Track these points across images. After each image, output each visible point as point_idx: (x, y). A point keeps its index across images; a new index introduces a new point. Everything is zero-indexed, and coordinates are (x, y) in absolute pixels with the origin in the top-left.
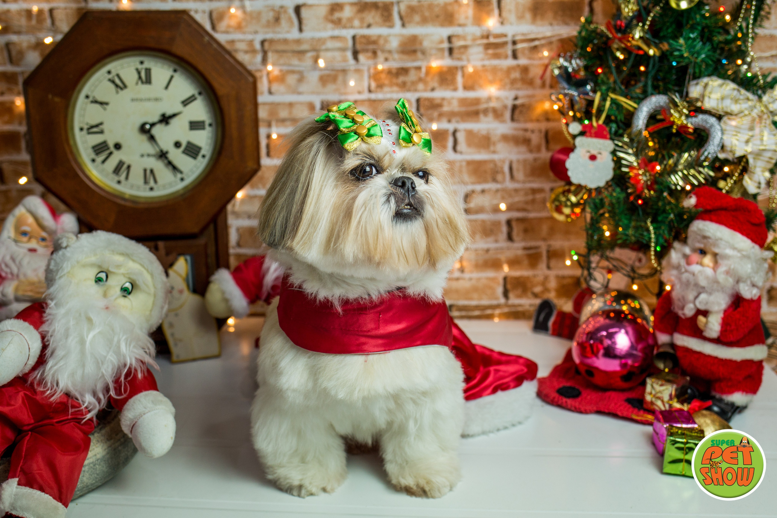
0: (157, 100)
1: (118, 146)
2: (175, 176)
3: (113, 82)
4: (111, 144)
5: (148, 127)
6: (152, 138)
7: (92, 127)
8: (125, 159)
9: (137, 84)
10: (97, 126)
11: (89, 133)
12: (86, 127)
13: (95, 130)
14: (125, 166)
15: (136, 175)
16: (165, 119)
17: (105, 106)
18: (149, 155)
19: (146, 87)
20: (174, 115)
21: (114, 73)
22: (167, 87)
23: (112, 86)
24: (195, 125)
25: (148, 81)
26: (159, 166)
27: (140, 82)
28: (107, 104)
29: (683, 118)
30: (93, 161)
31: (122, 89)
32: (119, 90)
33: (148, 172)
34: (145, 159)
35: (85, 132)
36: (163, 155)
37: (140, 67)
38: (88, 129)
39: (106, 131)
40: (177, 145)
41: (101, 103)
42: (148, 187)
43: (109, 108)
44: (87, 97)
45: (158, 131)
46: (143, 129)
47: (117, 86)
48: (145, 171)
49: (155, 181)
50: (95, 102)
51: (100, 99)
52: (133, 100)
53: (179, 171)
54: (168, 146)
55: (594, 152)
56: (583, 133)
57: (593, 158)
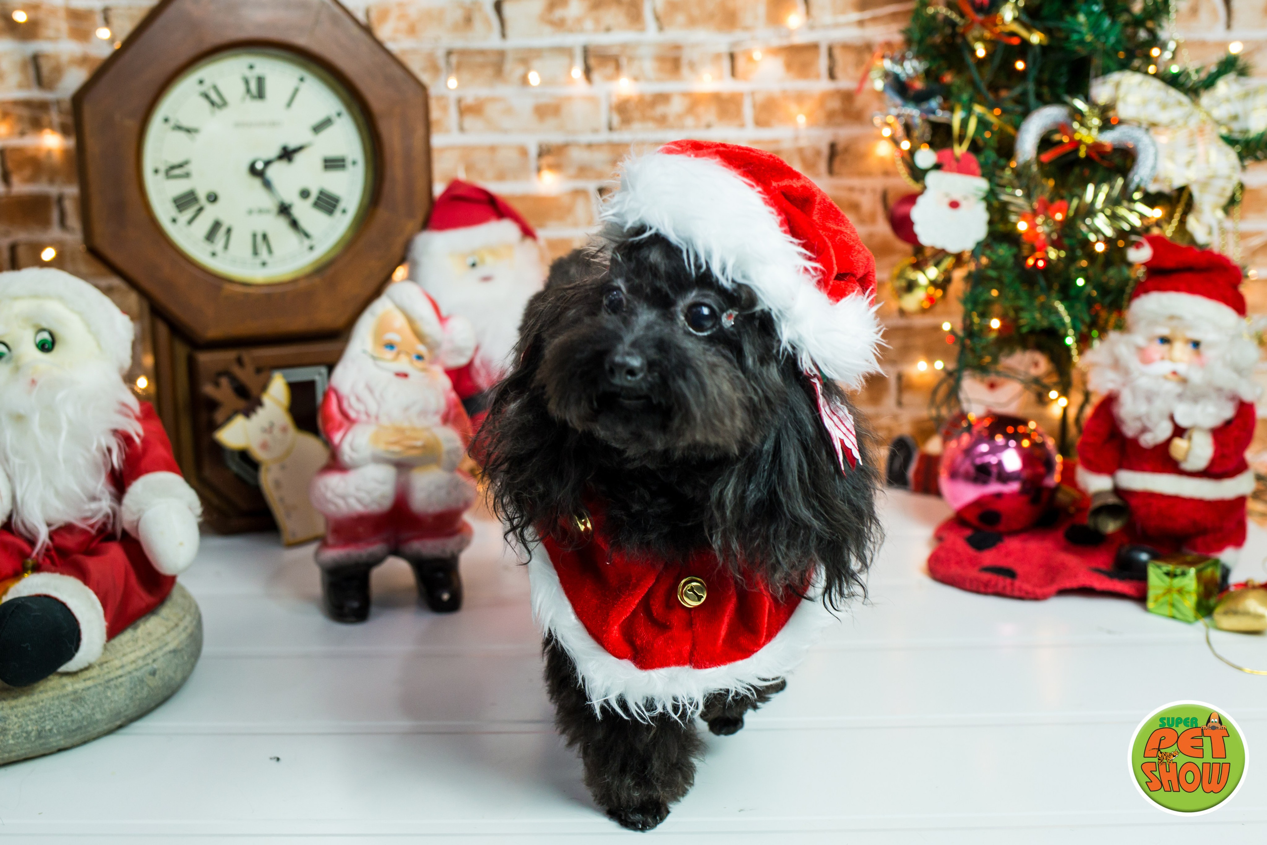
0: (274, 124)
1: (213, 198)
2: (301, 242)
3: (206, 96)
4: (202, 195)
5: (259, 166)
6: (267, 184)
7: (173, 168)
8: (222, 218)
9: (243, 99)
10: (180, 166)
11: (168, 177)
12: (163, 168)
13: (177, 172)
14: (222, 231)
15: (241, 243)
16: (287, 154)
17: (193, 134)
18: (261, 211)
19: (258, 104)
20: (301, 148)
21: (208, 83)
22: (289, 104)
23: (205, 103)
24: (333, 164)
25: (261, 95)
26: (278, 227)
27: (248, 98)
28: (196, 131)
30: (174, 221)
31: (219, 107)
32: (216, 109)
33: (259, 238)
34: (256, 217)
35: (161, 175)
36: (284, 210)
37: (248, 73)
38: (167, 171)
39: (194, 174)
40: (305, 194)
41: (188, 131)
42: (258, 261)
43: (199, 137)
44: (166, 120)
45: (275, 172)
46: (253, 170)
47: (213, 103)
48: (254, 236)
49: (270, 251)
50: (179, 128)
51: (186, 123)
52: (238, 125)
53: (307, 235)
54: (290, 196)
55: (956, 197)
56: (938, 167)
57: (954, 205)
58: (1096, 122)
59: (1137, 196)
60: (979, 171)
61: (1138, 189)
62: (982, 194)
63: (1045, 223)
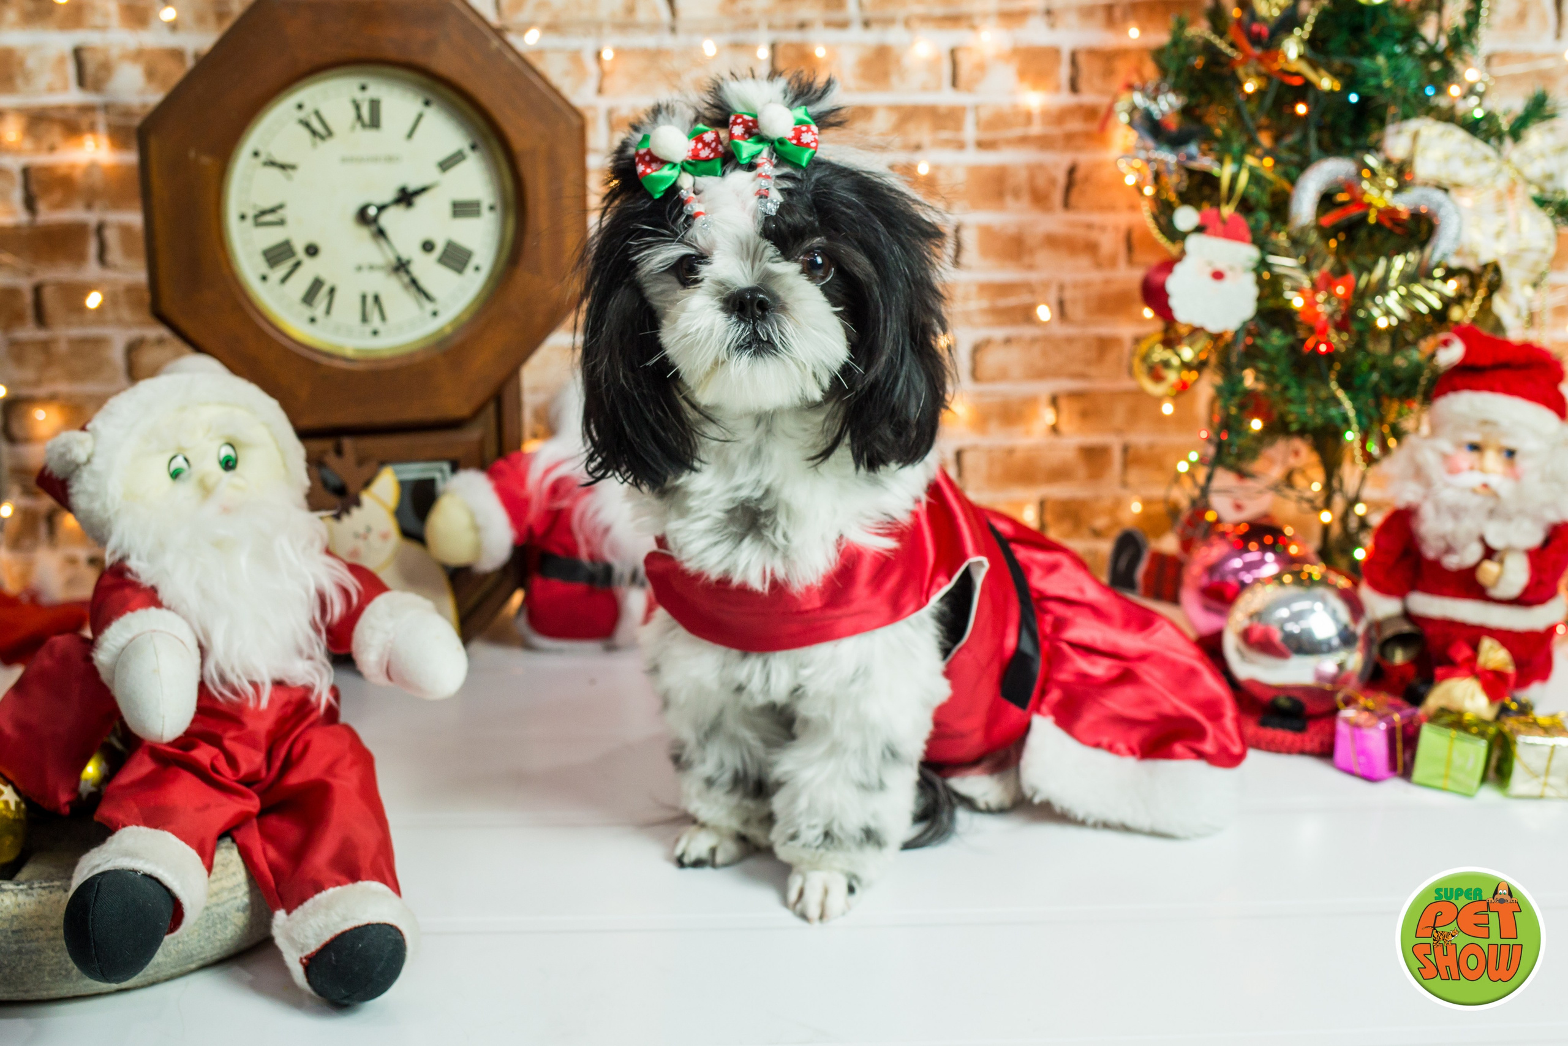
0: (390, 159)
1: (312, 251)
2: (421, 307)
3: (307, 124)
4: (299, 247)
5: (372, 211)
6: (381, 233)
7: (263, 213)
8: (324, 275)
9: (353, 128)
10: (272, 211)
11: (258, 224)
12: (251, 213)
13: (269, 218)
14: (324, 291)
15: (347, 306)
16: (406, 198)
17: (290, 172)
18: (371, 268)
19: (371, 134)
20: (423, 190)
21: (309, 108)
22: (410, 135)
23: (305, 133)
24: (463, 209)
25: (375, 123)
26: (392, 289)
27: (358, 125)
28: (293, 167)
29: (1388, 194)
30: (264, 278)
31: (322, 138)
32: (318, 140)
33: (370, 300)
34: (366, 274)
35: (249, 221)
36: (401, 266)
37: (359, 96)
38: (256, 217)
39: (290, 220)
40: (428, 247)
41: (283, 167)
42: (368, 329)
43: (296, 175)
44: (256, 154)
45: (393, 220)
46: (363, 217)
47: (314, 133)
48: (364, 298)
49: (383, 318)
50: (272, 163)
51: (280, 158)
52: (345, 160)
53: (428, 297)
54: (410, 249)
55: (1220, 266)
56: (1200, 229)
57: (1218, 275)
58: (1391, 182)
59: (1438, 273)
60: (1249, 237)
61: (1438, 266)
62: (1252, 264)
63: (1327, 301)
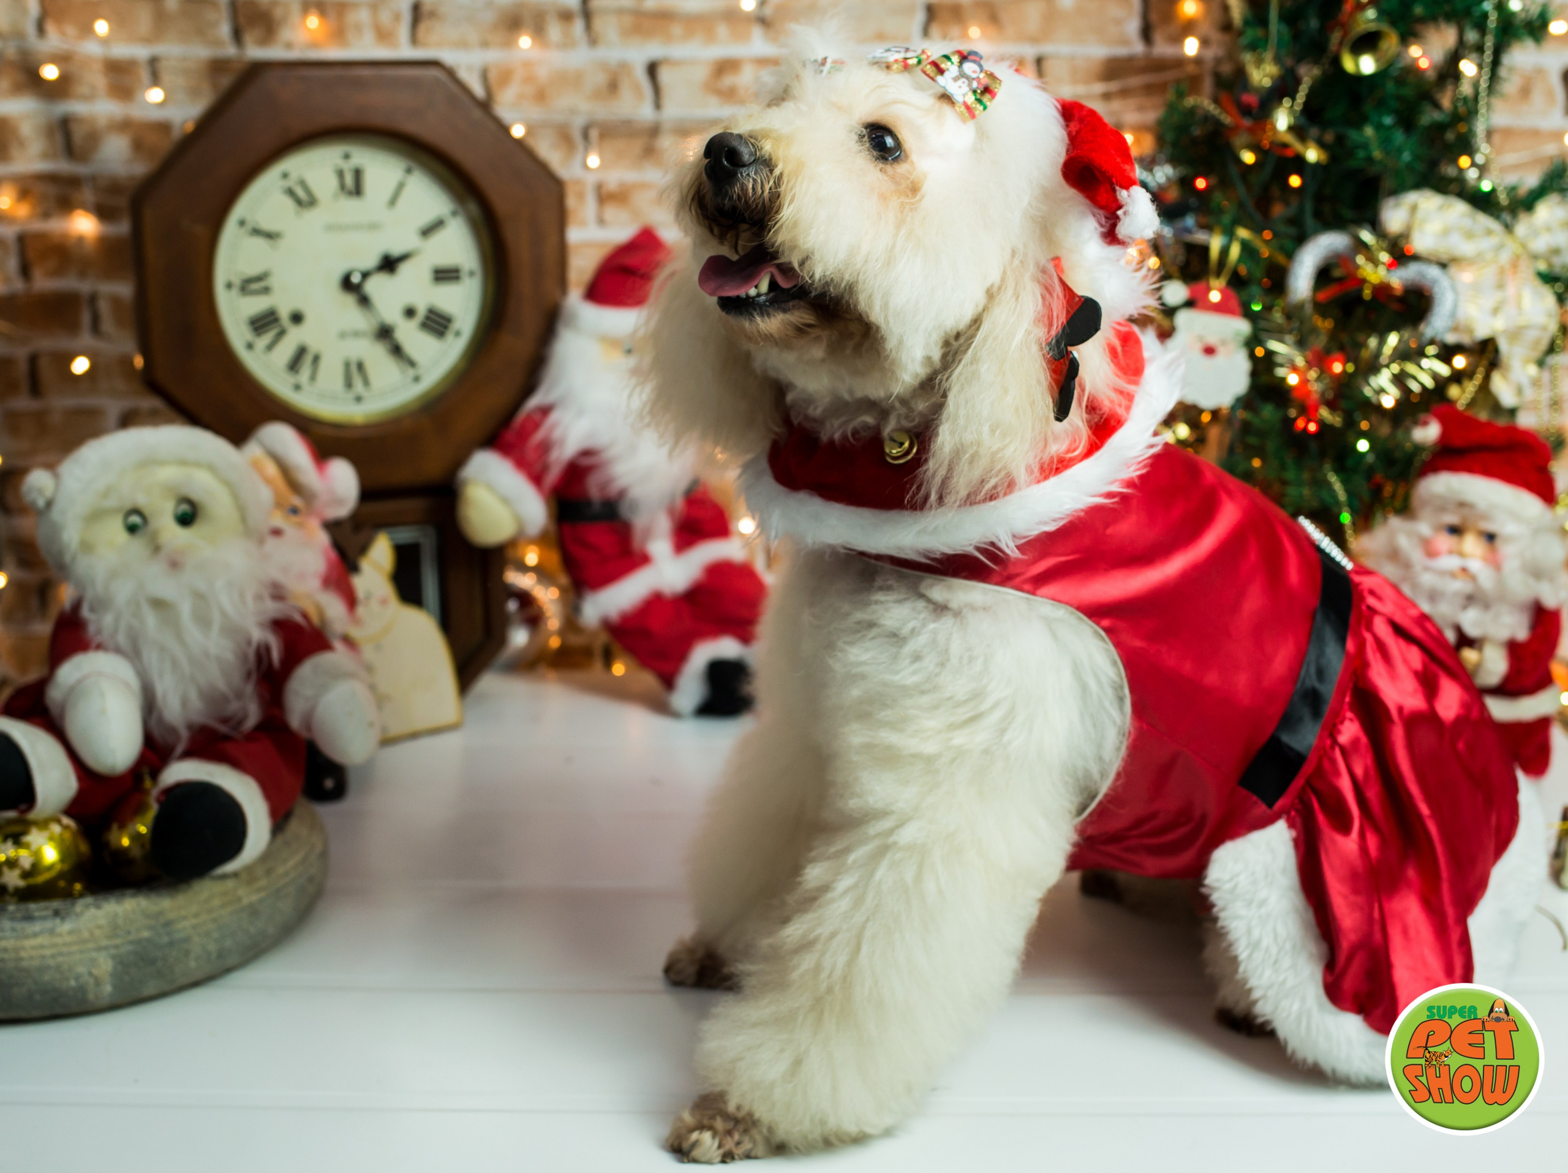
0: (374, 227)
1: (297, 318)
2: (405, 372)
3: (290, 192)
4: (284, 313)
5: (356, 279)
6: (364, 301)
7: (249, 281)
8: (308, 343)
9: (336, 196)
10: (259, 278)
11: (244, 293)
12: (237, 281)
13: (255, 286)
14: (309, 358)
15: (331, 373)
16: (389, 264)
17: (274, 240)
18: (356, 334)
19: (354, 201)
20: (404, 258)
22: (393, 201)
23: (289, 203)
24: (445, 275)
25: (357, 190)
26: (376, 355)
27: (342, 194)
28: (278, 235)
29: (1382, 270)
30: (250, 346)
31: (307, 206)
32: (303, 209)
33: (353, 367)
34: (349, 340)
35: (236, 290)
36: (385, 333)
37: (343, 164)
38: (243, 285)
39: (275, 289)
40: (410, 313)
41: (269, 236)
42: (351, 395)
43: (283, 244)
44: (243, 223)
45: (376, 286)
46: (347, 284)
47: (299, 201)
48: (347, 365)
49: (367, 383)
50: (257, 232)
51: (266, 225)
52: (331, 228)
53: (412, 364)
54: (392, 315)
55: (1212, 340)
56: (1190, 304)
57: (1209, 351)
58: (1385, 257)
59: (1430, 351)
60: (1238, 309)
61: (1432, 342)
62: (1241, 339)
63: (1318, 379)
